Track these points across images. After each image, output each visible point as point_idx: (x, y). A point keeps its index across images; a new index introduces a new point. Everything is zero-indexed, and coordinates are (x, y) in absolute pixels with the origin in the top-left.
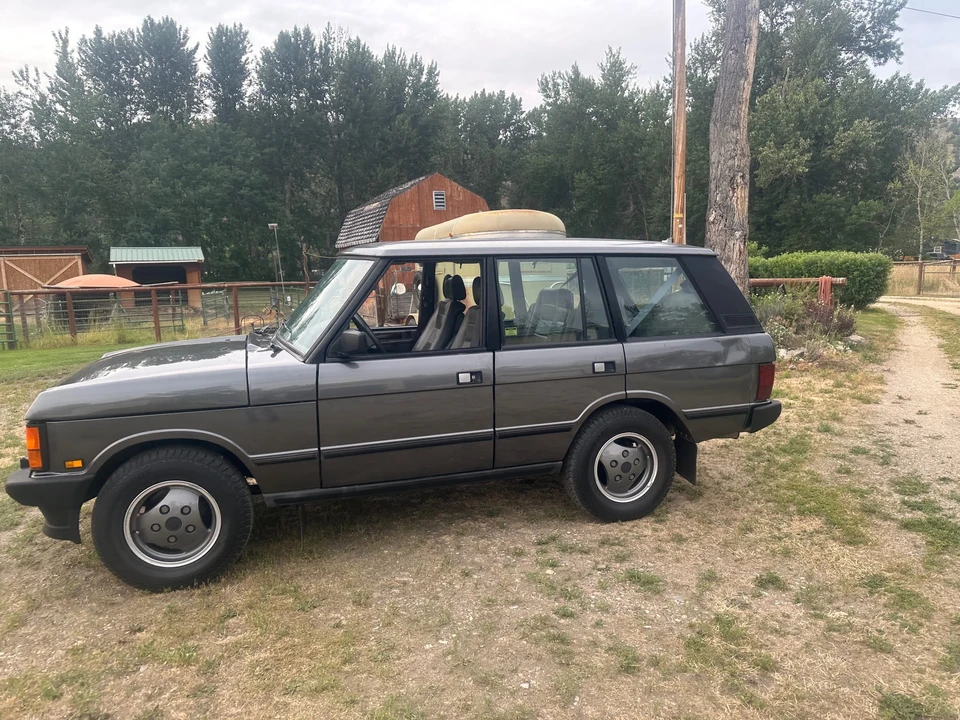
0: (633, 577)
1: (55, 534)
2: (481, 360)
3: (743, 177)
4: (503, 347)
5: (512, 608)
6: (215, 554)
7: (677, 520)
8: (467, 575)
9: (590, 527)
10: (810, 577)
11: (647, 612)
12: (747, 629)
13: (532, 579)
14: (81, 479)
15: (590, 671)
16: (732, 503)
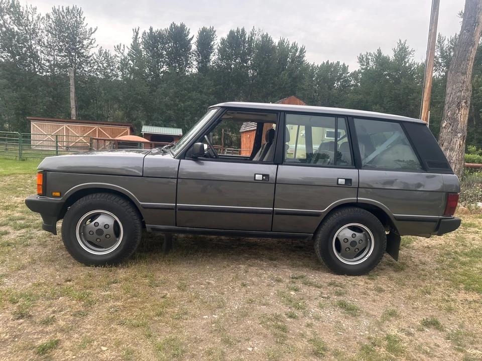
0: (342, 305)
1: (45, 228)
2: (270, 169)
3: (466, 103)
4: (284, 163)
5: (262, 307)
6: (118, 252)
7: (382, 280)
8: (244, 285)
9: (327, 275)
10: (461, 326)
11: (344, 325)
12: (406, 348)
13: (280, 294)
14: (58, 202)
15: (293, 350)
16: (422, 277)
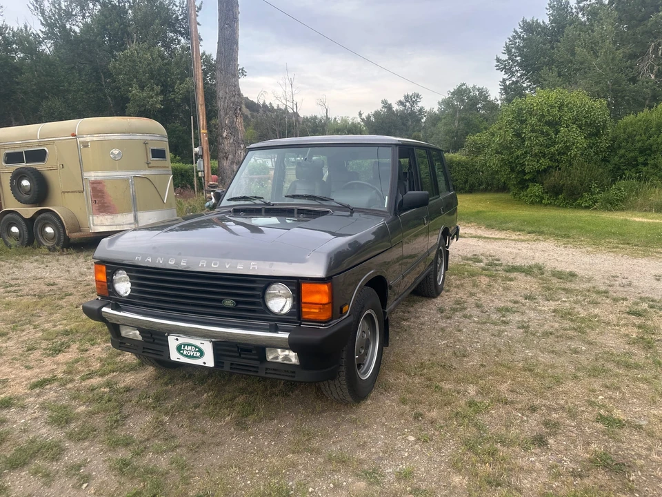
3: (241, 110)
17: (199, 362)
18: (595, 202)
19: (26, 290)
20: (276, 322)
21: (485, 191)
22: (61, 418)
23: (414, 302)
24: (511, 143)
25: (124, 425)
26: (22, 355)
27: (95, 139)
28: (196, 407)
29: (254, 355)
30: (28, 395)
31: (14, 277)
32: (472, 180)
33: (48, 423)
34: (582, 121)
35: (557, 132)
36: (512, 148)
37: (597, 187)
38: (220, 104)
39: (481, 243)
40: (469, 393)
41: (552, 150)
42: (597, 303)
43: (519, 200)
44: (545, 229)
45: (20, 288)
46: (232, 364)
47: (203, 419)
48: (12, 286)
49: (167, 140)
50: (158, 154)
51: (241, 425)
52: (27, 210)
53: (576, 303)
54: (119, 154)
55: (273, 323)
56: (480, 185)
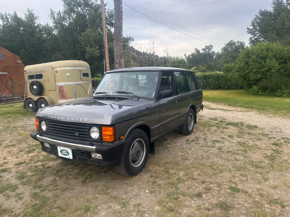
3: (123, 56)
4: (178, 94)
17: (67, 157)
18: (283, 94)
19: (29, 128)
20: (92, 142)
21: (235, 89)
22: (21, 177)
23: (178, 137)
24: (243, 67)
25: (42, 180)
26: (17, 153)
27: (60, 69)
28: (70, 175)
29: (86, 155)
30: (13, 168)
31: (27, 124)
32: (228, 84)
33: (16, 178)
34: (278, 56)
35: (266, 62)
36: (244, 69)
37: (285, 87)
38: (115, 54)
39: (222, 112)
40: (180, 175)
41: (263, 70)
42: (260, 140)
43: (248, 93)
44: (254, 106)
45: (27, 128)
46: (79, 158)
47: (71, 180)
48: (24, 127)
49: (90, 69)
50: (86, 75)
51: (84, 182)
52: (35, 98)
53: (250, 139)
54: (69, 75)
55: (91, 142)
56: (233, 86)
